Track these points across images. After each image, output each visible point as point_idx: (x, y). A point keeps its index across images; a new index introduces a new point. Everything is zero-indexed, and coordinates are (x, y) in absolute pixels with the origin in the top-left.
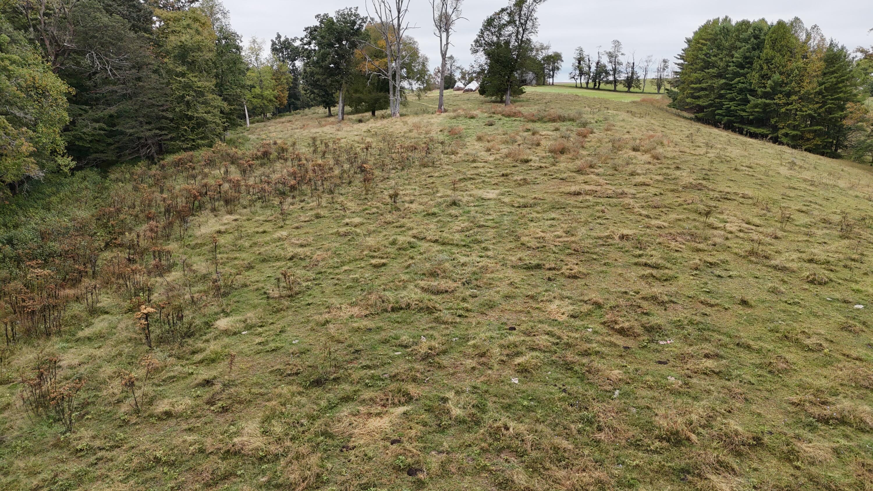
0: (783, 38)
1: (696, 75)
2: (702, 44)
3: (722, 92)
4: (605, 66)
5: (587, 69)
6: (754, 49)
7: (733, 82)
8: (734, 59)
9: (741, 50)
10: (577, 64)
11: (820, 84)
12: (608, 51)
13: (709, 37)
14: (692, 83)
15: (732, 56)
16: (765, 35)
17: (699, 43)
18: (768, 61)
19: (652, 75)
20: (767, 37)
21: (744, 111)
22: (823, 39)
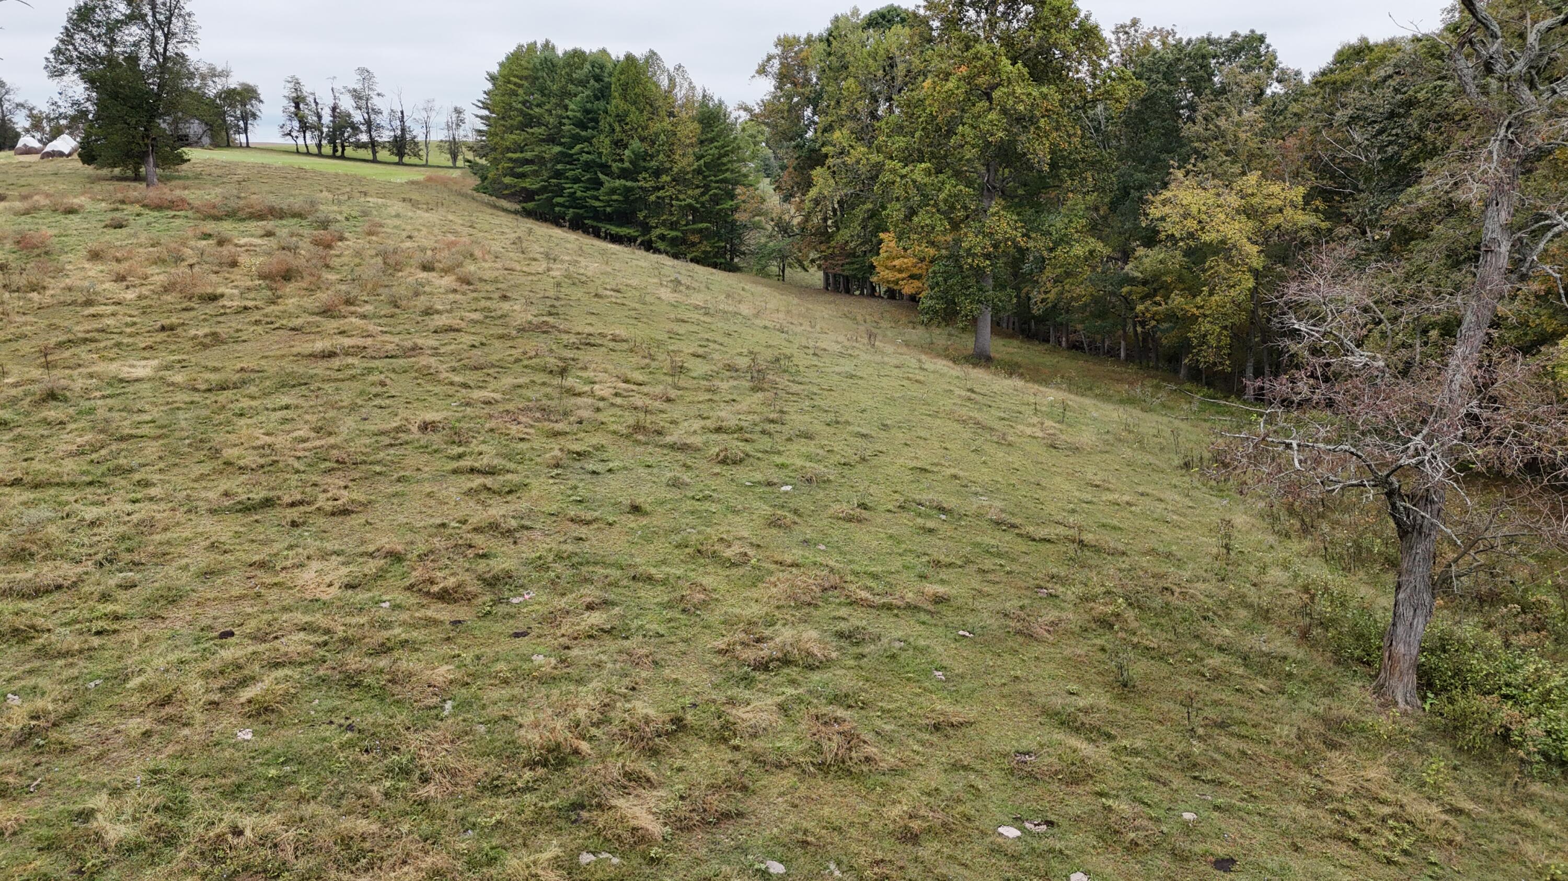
0: (637, 82)
1: (514, 137)
2: (515, 84)
3: (559, 167)
4: (349, 115)
5: (315, 119)
6: (598, 99)
7: (573, 151)
8: (569, 113)
9: (578, 98)
10: (293, 109)
11: (699, 158)
12: (351, 87)
13: (525, 73)
14: (508, 150)
15: (566, 108)
16: (610, 75)
17: (509, 82)
18: (621, 118)
19: (439, 135)
20: (613, 79)
21: (597, 199)
22: (692, 88)
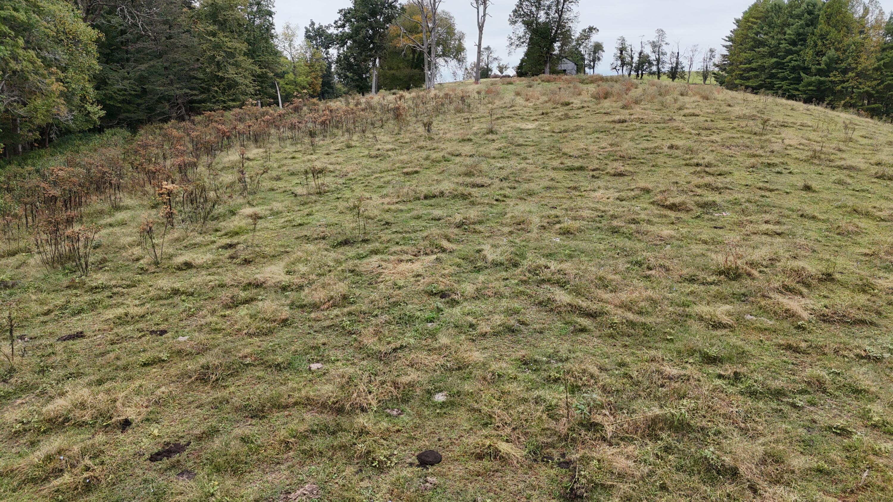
0: (839, 12)
1: (746, 54)
2: (752, 23)
3: (773, 71)
4: (648, 56)
5: (630, 59)
6: (808, 25)
7: (785, 60)
8: (787, 37)
9: (794, 26)
10: (619, 55)
11: (879, 60)
12: (651, 41)
13: (761, 14)
14: (741, 63)
15: (785, 34)
16: (820, 10)
17: (748, 21)
18: (823, 37)
20: (822, 12)
21: (797, 90)
22: (882, 13)
